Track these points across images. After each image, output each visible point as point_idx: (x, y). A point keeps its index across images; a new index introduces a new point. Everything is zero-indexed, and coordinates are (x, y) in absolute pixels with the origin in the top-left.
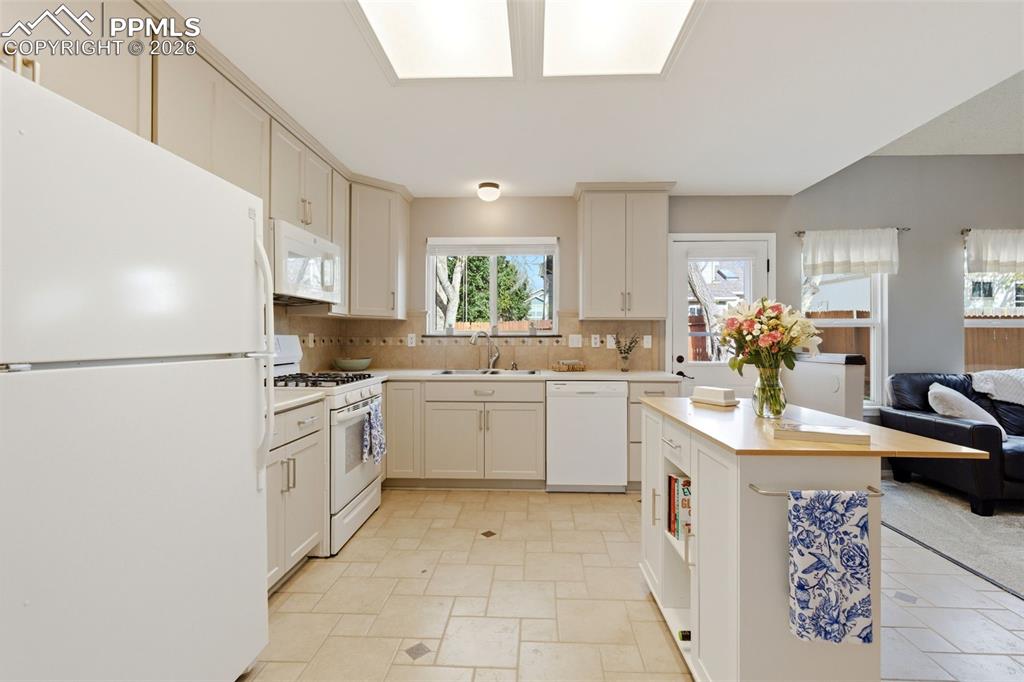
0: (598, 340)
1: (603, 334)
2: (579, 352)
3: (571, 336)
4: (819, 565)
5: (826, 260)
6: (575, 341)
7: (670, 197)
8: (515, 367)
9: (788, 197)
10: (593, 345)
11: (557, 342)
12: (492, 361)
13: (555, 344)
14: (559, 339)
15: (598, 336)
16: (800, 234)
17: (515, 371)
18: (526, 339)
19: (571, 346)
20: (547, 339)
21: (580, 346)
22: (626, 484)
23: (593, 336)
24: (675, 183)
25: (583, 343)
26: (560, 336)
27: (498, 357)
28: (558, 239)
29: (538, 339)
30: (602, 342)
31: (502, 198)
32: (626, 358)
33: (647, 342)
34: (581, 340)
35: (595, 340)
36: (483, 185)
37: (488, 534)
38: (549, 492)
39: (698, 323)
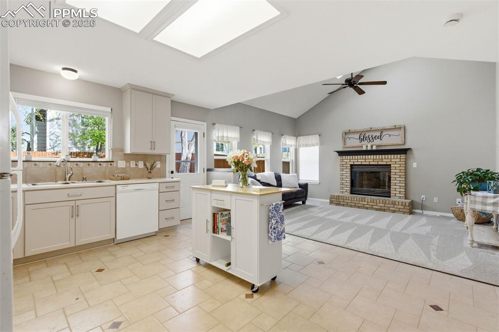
0: (134, 164)
1: (137, 161)
2: (123, 170)
3: (119, 162)
4: (277, 222)
5: (222, 135)
6: (122, 164)
7: (172, 101)
8: (84, 179)
9: (210, 110)
10: (132, 166)
11: (111, 165)
12: (68, 176)
13: (110, 166)
14: (112, 163)
15: (134, 162)
16: (214, 124)
17: (85, 181)
18: (90, 163)
19: (119, 166)
20: (105, 163)
21: (125, 167)
22: (157, 230)
23: (131, 162)
24: (174, 95)
25: (126, 165)
26: (113, 162)
27: (72, 174)
28: (112, 109)
29: (99, 163)
30: (136, 165)
31: (80, 80)
32: (150, 172)
33: (158, 165)
34: (125, 164)
35: (133, 164)
36: (64, 69)
37: (100, 270)
38: (116, 244)
39: (179, 156)
